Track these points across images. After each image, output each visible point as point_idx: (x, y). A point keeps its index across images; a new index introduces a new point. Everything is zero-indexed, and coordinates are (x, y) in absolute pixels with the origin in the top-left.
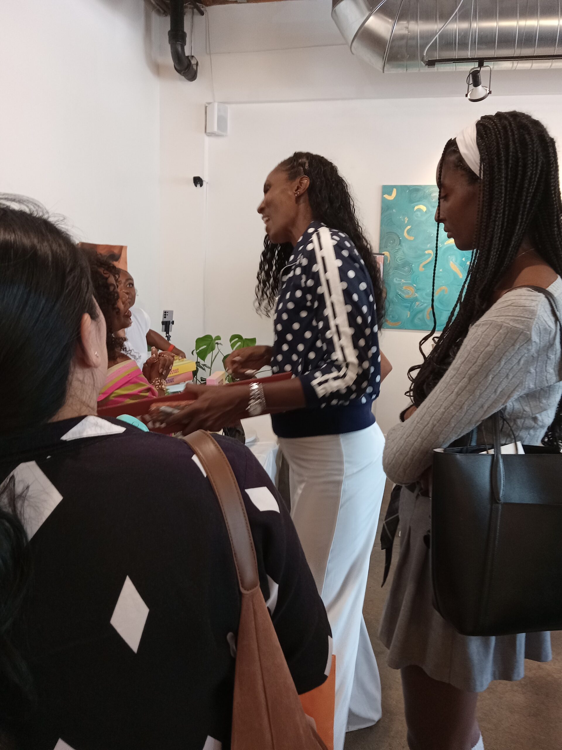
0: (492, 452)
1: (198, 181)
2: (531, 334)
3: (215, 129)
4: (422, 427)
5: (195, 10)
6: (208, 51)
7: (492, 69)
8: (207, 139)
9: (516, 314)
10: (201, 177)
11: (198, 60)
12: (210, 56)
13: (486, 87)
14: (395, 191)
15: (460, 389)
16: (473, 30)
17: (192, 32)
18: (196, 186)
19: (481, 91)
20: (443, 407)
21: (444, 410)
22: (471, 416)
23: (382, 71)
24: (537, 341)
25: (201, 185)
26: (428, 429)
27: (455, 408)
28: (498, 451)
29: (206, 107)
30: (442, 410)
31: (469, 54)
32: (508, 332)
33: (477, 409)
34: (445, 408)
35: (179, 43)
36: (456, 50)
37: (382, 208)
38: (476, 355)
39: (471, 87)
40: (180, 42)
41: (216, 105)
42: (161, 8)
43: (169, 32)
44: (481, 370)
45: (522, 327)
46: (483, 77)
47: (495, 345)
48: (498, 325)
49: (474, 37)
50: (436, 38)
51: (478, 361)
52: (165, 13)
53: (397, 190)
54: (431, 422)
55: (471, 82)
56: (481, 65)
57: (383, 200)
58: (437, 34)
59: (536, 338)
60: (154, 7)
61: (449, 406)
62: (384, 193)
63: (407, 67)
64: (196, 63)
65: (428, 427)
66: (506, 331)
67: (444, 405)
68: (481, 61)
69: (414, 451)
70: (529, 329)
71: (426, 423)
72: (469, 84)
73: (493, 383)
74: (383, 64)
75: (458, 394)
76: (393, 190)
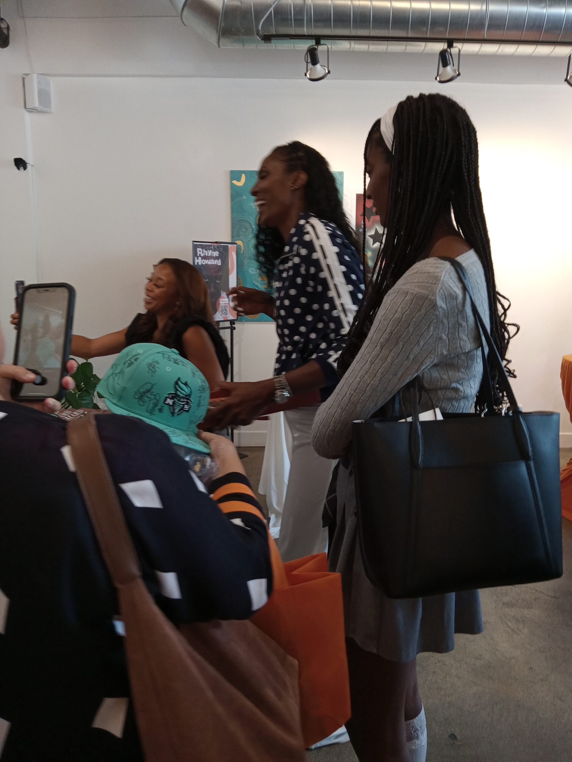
0: (409, 419)
1: (20, 163)
2: (436, 300)
3: (37, 104)
4: (341, 398)
6: (20, 13)
7: (330, 49)
8: (28, 116)
9: (421, 280)
10: (23, 158)
11: (9, 24)
12: (24, 20)
13: (325, 67)
14: (243, 176)
15: (373, 358)
16: (307, 5)
18: (19, 169)
19: (320, 70)
20: (358, 377)
21: (360, 380)
22: (386, 384)
23: (216, 45)
24: (444, 306)
25: (25, 168)
26: (346, 399)
27: (369, 377)
28: (416, 418)
29: (24, 79)
30: (358, 379)
31: (305, 31)
32: (413, 298)
33: (391, 376)
34: (360, 378)
36: (292, 27)
37: (232, 195)
38: (386, 323)
39: (310, 65)
41: (35, 76)
44: (391, 338)
45: (426, 292)
46: (321, 57)
47: (402, 312)
48: (405, 293)
49: (309, 13)
50: (271, 12)
51: (388, 329)
53: (245, 175)
54: (348, 392)
55: (309, 61)
56: (318, 43)
57: (233, 186)
58: (271, 6)
59: (442, 303)
61: (364, 375)
62: (232, 179)
63: (243, 42)
64: (6, 27)
65: (346, 397)
66: (412, 297)
67: (360, 374)
68: (318, 39)
69: (335, 422)
70: (434, 294)
71: (344, 394)
72: (307, 63)
73: (404, 349)
74: (217, 37)
75: (372, 363)
76: (241, 175)
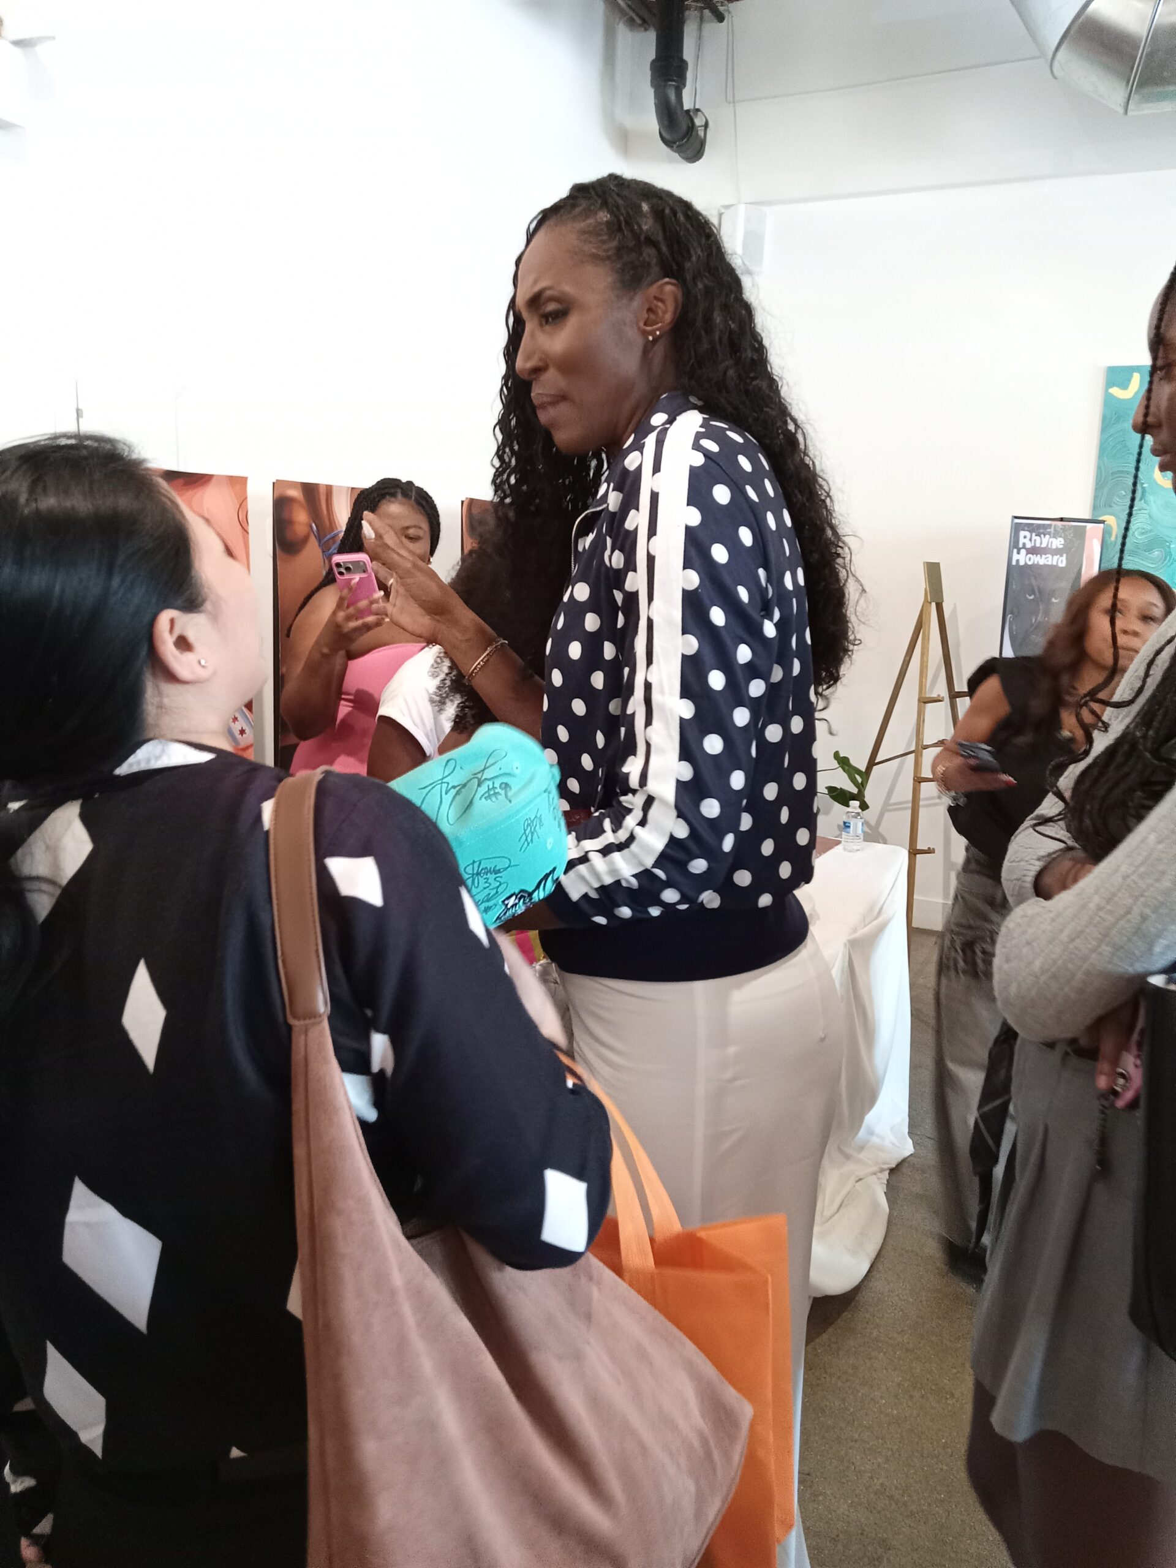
5: (707, 12)
6: (730, 95)
11: (707, 118)
12: (734, 106)
14: (1136, 377)
17: (698, 58)
23: (1121, 110)
29: (721, 215)
35: (674, 83)
37: (1104, 419)
40: (674, 81)
41: (742, 209)
42: (637, 15)
43: (653, 63)
52: (645, 24)
53: (1141, 377)
57: (1108, 400)
60: (622, 13)
62: (1109, 384)
64: (704, 124)
74: (1127, 96)
76: (1129, 376)
